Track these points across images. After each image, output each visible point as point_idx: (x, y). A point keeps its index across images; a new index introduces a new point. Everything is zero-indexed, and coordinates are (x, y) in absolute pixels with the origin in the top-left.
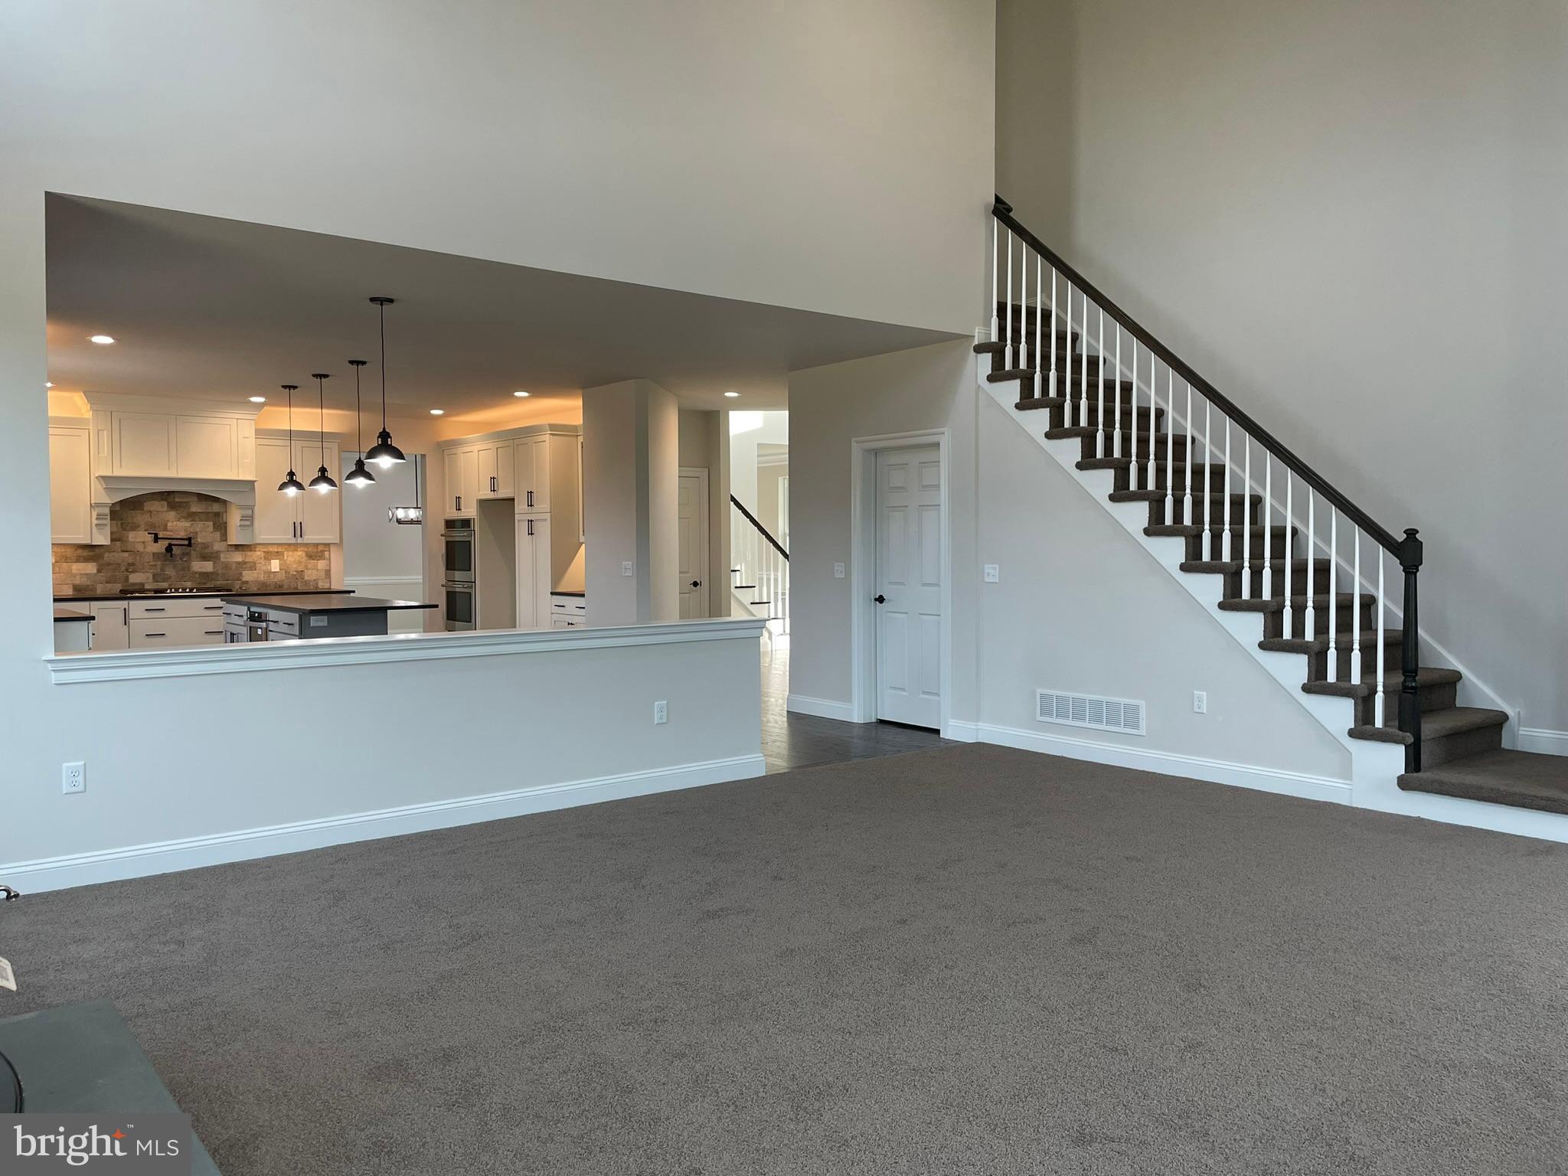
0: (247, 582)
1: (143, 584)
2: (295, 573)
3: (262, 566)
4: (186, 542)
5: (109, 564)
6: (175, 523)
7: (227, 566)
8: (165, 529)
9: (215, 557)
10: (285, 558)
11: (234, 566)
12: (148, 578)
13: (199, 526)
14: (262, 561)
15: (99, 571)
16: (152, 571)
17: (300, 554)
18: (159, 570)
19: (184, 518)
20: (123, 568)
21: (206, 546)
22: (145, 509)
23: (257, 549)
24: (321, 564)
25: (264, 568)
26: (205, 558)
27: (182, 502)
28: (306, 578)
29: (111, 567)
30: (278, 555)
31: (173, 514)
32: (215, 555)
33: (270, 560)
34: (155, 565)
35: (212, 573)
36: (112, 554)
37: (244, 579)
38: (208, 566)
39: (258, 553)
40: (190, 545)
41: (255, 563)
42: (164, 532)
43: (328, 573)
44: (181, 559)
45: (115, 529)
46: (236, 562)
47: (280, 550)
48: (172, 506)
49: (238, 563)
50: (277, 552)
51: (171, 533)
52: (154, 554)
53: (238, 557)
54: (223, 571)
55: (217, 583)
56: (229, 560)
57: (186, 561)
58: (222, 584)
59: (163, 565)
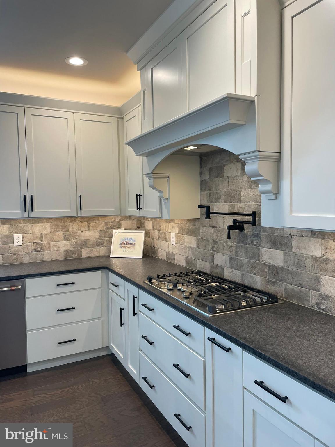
0: (327, 297)
1: (223, 268)
5: (203, 240)
7: (300, 263)
8: (239, 201)
9: (286, 244)
11: (309, 263)
12: (226, 262)
15: (198, 246)
16: (229, 253)
18: (234, 253)
20: (211, 246)
22: (224, 176)
26: (274, 244)
29: (204, 243)
31: (245, 178)
32: (286, 242)
34: (231, 247)
35: (282, 269)
36: (204, 228)
37: (324, 290)
38: (277, 258)
40: (254, 223)
42: (239, 204)
44: (252, 241)
45: (205, 200)
46: (312, 256)
49: (316, 259)
53: (316, 248)
54: (296, 269)
55: (288, 287)
56: (303, 252)
57: (256, 245)
58: (293, 290)
59: (237, 247)
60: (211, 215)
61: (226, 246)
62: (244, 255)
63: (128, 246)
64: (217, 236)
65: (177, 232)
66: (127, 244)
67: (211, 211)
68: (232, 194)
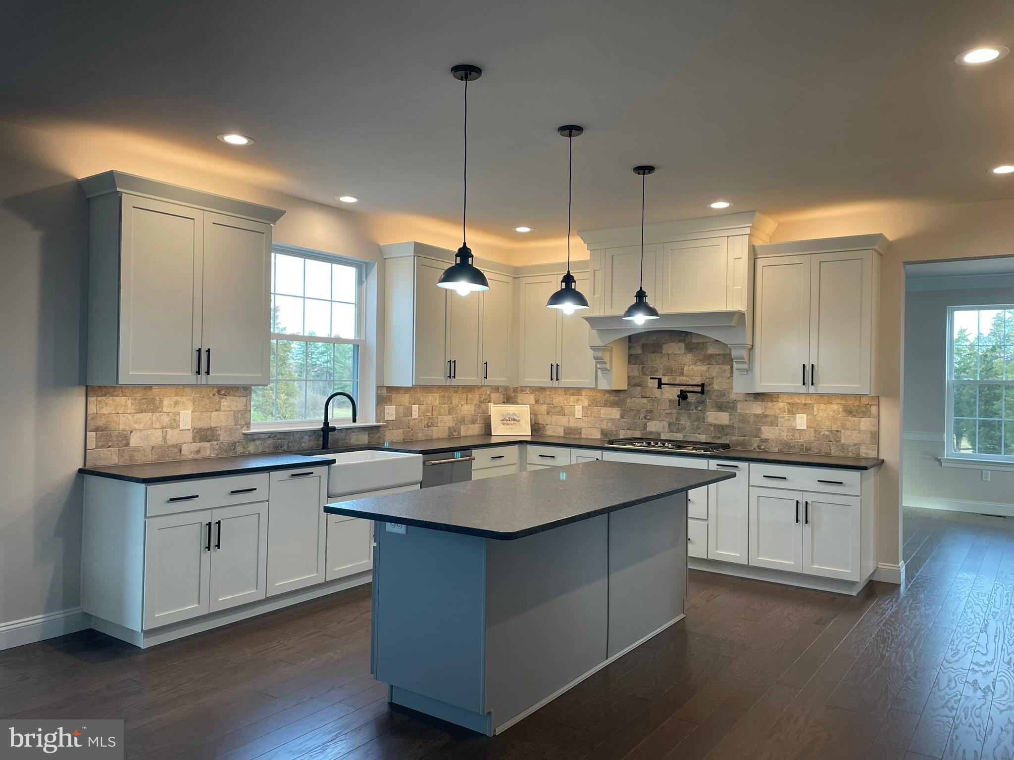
0: (766, 440)
1: (659, 434)
2: (827, 433)
3: (784, 420)
4: (699, 389)
5: (631, 410)
6: (691, 367)
7: (744, 419)
8: (682, 374)
9: (731, 408)
10: (815, 413)
11: (752, 419)
12: (664, 428)
13: (715, 370)
14: (786, 415)
15: (622, 417)
16: (668, 420)
17: (835, 407)
18: (674, 418)
19: (700, 360)
20: (642, 415)
21: (722, 394)
22: (663, 352)
23: (780, 400)
24: (866, 424)
25: (787, 424)
26: (721, 408)
27: (698, 343)
28: (843, 441)
29: (632, 413)
30: (806, 408)
31: (690, 356)
32: (731, 405)
33: (794, 414)
34: (671, 414)
35: (728, 426)
36: (633, 399)
37: (763, 436)
38: (723, 418)
39: (781, 405)
40: (702, 392)
41: (776, 417)
42: (681, 378)
43: (875, 436)
44: (696, 408)
45: (636, 373)
46: (754, 414)
47: (809, 402)
48: (690, 348)
49: (757, 416)
50: (805, 404)
51: (687, 379)
52: (670, 401)
53: (757, 408)
54: (740, 425)
55: (733, 439)
56: (747, 411)
57: (701, 410)
58: (738, 440)
59: (678, 413)
60: (662, 386)
61: (664, 414)
62: (686, 419)
63: (513, 422)
64: (652, 406)
65: (586, 404)
66: (509, 420)
67: (662, 382)
68: (672, 369)
